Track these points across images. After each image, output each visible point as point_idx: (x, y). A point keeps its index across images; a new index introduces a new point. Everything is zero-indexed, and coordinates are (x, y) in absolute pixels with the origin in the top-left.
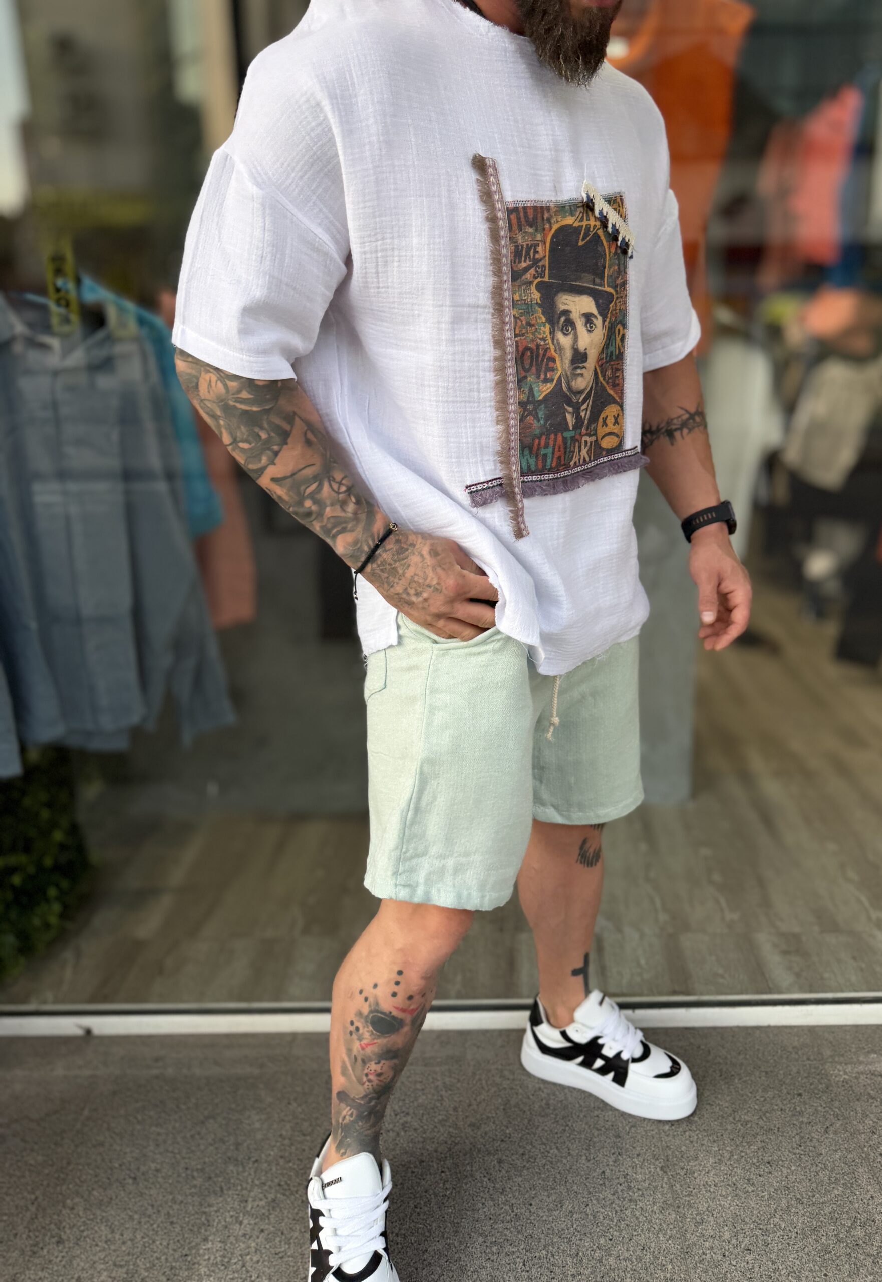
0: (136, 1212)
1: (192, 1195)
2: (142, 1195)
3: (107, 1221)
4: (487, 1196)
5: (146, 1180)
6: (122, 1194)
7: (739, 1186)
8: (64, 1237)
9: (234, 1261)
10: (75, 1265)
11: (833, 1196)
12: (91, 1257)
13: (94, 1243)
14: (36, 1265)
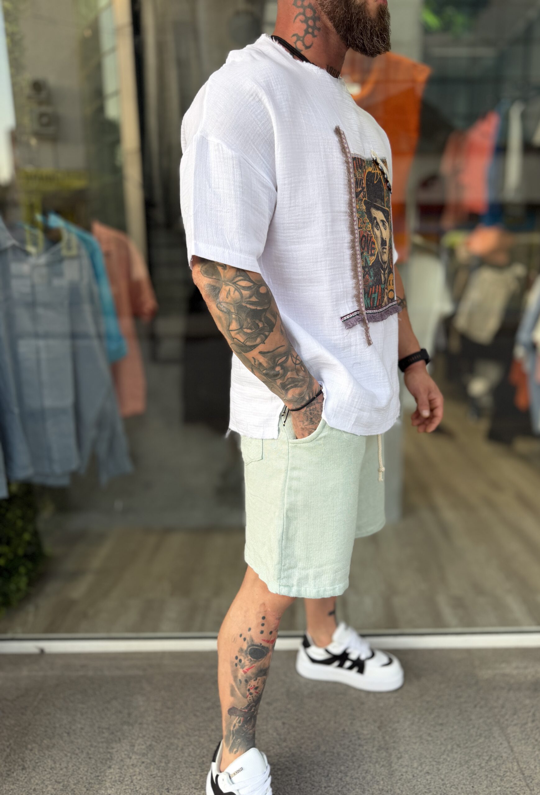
5: (75, 734)
9: (126, 779)
10: (33, 782)
12: (42, 777)
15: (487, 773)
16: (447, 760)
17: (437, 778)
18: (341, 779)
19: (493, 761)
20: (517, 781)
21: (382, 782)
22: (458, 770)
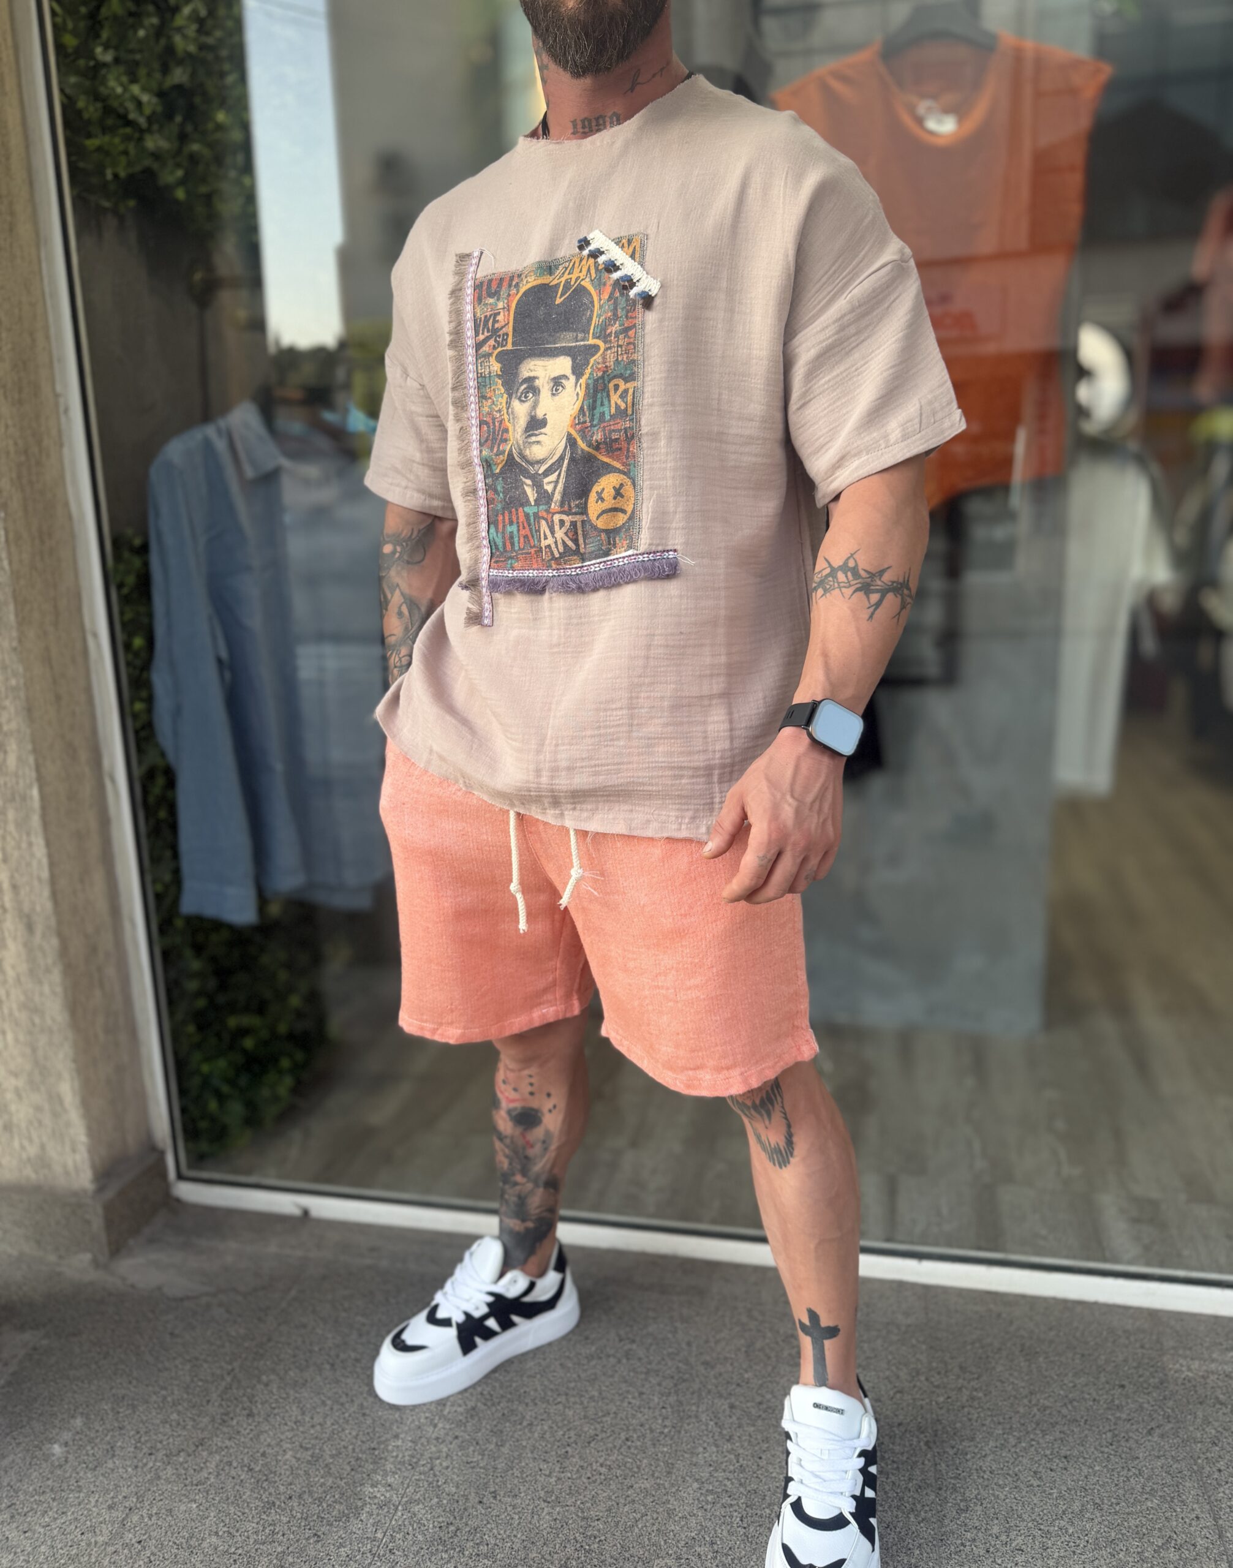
3: (300, 1402)
4: (711, 1440)
6: (318, 1378)
7: (1022, 1478)
8: (255, 1411)
9: (422, 1463)
10: (262, 1440)
11: (1144, 1507)
12: (279, 1435)
13: (283, 1422)
14: (224, 1434)
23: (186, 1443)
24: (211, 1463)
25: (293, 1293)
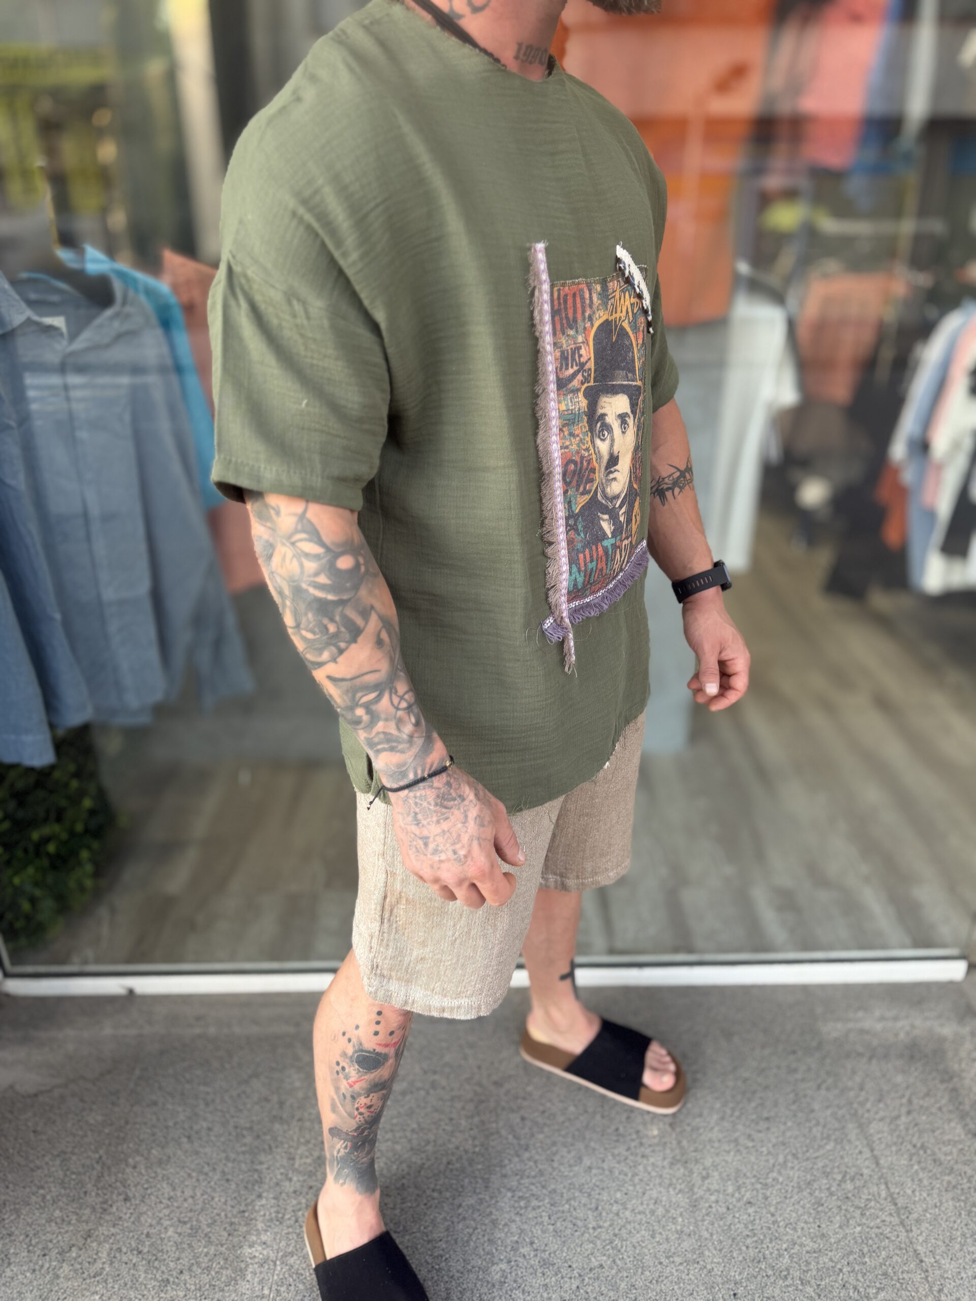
0: (193, 1170)
1: (244, 1153)
2: (197, 1153)
4: (513, 1152)
5: (200, 1139)
10: (143, 1222)
12: (157, 1214)
13: (158, 1200)
15: (839, 1203)
16: (778, 1180)
17: (764, 1211)
18: (617, 1214)
19: (848, 1182)
20: (886, 1216)
21: (680, 1220)
22: (796, 1197)
23: (74, 1238)
24: (102, 1253)
25: (137, 1072)
